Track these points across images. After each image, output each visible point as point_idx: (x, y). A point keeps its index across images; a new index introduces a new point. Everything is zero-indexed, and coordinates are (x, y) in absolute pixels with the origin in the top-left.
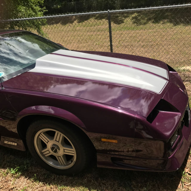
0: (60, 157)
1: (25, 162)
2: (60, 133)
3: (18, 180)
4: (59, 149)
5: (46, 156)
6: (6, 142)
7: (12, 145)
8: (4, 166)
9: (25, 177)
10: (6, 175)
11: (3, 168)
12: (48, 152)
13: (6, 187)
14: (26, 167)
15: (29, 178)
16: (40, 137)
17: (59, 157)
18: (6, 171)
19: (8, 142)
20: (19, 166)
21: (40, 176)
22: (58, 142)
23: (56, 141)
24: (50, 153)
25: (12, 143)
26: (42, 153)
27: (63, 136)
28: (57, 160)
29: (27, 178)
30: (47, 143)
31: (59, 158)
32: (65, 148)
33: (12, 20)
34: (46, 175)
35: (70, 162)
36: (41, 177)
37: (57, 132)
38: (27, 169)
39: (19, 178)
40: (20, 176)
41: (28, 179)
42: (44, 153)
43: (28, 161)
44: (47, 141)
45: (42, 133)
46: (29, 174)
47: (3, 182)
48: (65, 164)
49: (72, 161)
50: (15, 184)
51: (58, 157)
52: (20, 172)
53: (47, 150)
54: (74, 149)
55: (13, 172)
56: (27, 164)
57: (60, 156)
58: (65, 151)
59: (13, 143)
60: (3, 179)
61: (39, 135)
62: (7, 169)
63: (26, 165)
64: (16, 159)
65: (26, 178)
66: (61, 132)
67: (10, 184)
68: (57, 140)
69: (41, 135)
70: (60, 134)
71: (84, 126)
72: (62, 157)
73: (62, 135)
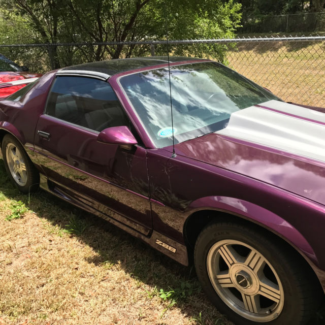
0: (249, 296)
1: (183, 285)
2: (259, 255)
3: (170, 312)
4: (251, 283)
5: (223, 286)
6: (159, 242)
7: (168, 250)
8: (149, 280)
9: (182, 311)
10: (152, 297)
11: (147, 284)
12: (228, 281)
13: (151, 318)
14: (183, 293)
15: (189, 315)
16: (219, 251)
17: (247, 296)
18: (152, 290)
19: (162, 244)
20: (174, 288)
21: (207, 318)
22: (253, 270)
23: (248, 266)
24: (232, 283)
25: (168, 246)
26: (216, 279)
27: (264, 261)
28: (242, 300)
29: (185, 315)
30: (231, 265)
31: (248, 298)
32: (262, 284)
33: (188, 41)
34: (217, 321)
35: (267, 312)
36: (207, 320)
37: (254, 251)
38: (186, 298)
39: (171, 310)
40: (174, 306)
41: (186, 317)
42: (220, 281)
43: (188, 285)
44: (231, 262)
45: (225, 246)
46: (188, 308)
47: (147, 308)
48: (256, 312)
49: (271, 312)
50: (164, 317)
51: (245, 295)
52: (174, 301)
53: (228, 277)
54: (281, 291)
55: (163, 296)
56: (186, 288)
57: (249, 294)
58: (262, 289)
59: (170, 247)
60: (147, 302)
61: (219, 248)
62: (155, 288)
63: (185, 291)
64: (169, 275)
65: (183, 313)
66: (261, 253)
67: (157, 314)
68: (252, 265)
69: (222, 248)
70: (260, 258)
71: (314, 256)
72: (252, 297)
73: (263, 259)
